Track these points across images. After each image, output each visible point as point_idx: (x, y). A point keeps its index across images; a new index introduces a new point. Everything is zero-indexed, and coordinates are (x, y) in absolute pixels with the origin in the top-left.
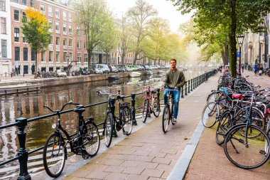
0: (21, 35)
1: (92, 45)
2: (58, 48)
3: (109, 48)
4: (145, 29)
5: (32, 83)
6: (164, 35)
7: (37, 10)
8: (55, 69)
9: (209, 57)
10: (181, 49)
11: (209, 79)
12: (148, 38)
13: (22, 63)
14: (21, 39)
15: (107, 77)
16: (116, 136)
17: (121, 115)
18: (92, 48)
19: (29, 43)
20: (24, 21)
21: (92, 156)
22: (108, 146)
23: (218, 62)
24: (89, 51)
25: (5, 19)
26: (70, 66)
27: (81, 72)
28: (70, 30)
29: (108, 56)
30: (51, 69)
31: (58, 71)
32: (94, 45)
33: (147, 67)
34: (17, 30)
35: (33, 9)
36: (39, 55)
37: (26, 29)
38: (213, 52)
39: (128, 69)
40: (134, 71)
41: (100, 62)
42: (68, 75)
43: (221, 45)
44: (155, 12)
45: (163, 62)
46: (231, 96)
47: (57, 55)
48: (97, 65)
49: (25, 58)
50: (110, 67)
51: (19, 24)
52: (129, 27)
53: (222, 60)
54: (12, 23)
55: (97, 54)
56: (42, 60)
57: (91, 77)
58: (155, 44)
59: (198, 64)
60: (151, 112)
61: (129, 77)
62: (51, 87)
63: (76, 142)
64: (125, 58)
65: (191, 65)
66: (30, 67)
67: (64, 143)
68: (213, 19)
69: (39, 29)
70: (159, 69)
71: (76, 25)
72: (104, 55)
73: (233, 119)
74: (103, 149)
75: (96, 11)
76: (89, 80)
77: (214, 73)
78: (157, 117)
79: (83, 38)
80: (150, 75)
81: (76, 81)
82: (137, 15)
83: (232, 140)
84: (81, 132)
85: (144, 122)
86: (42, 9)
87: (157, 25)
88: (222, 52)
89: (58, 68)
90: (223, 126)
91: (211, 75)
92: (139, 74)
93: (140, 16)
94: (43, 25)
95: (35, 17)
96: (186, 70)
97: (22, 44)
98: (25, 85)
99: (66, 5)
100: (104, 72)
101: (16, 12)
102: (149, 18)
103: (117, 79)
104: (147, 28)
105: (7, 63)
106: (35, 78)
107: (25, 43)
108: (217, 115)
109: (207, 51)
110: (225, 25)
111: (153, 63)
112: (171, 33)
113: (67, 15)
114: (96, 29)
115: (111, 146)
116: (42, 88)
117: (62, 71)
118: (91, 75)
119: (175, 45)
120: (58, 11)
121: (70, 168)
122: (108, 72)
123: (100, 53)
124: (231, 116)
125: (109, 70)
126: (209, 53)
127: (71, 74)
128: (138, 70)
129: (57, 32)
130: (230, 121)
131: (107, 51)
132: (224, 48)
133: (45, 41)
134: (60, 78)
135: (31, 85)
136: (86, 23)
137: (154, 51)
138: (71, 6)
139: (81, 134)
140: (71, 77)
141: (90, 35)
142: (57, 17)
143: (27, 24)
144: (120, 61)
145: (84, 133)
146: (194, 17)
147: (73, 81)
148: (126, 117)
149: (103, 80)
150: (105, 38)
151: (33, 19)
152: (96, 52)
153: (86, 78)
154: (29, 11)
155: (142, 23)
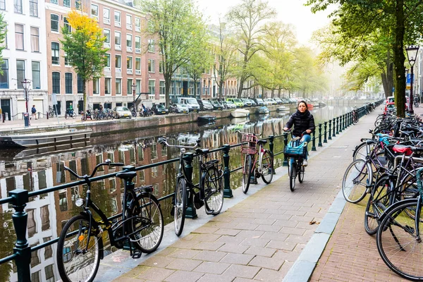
0: (61, 54)
1: (171, 66)
2: (118, 73)
3: (199, 71)
4: (256, 41)
5: (78, 128)
6: (288, 50)
7: (85, 14)
8: (114, 106)
9: (360, 84)
10: (314, 71)
11: (361, 119)
12: (261, 54)
13: (63, 97)
14: (62, 60)
15: (195, 118)
16: (195, 217)
18: (172, 72)
19: (74, 65)
20: (65, 32)
21: (149, 252)
22: (179, 234)
23: (376, 91)
24: (167, 76)
25: (37, 29)
26: (138, 101)
27: (154, 110)
28: (137, 44)
29: (196, 84)
30: (108, 106)
31: (119, 108)
32: (174, 67)
33: (260, 101)
34: (55, 46)
35: (79, 12)
36: (89, 85)
37: (68, 44)
38: (368, 76)
39: (230, 104)
40: (238, 107)
41: (185, 94)
42: (134, 114)
43: (380, 64)
44: (272, 13)
45: (285, 93)
46: (391, 148)
47: (117, 84)
48: (180, 99)
49: (69, 90)
50: (200, 102)
51: (58, 36)
52: (230, 38)
53: (382, 89)
54: (48, 35)
55: (179, 82)
56: (95, 92)
57: (171, 118)
58: (272, 64)
59: (344, 95)
60: (258, 175)
61: (231, 117)
62: (107, 134)
63: (119, 230)
64: (224, 87)
65: (331, 98)
66: (76, 104)
68: (365, 20)
69: (89, 44)
70: (279, 103)
71: (147, 37)
72: (191, 82)
73: (395, 190)
75: (177, 13)
76: (166, 122)
77: (369, 109)
78: (268, 183)
79: (157, 57)
80: (264, 114)
81: (147, 124)
82: (243, 17)
83: (393, 226)
85: (245, 192)
86: (93, 12)
87: (276, 35)
88: (383, 76)
89: (119, 105)
90: (377, 201)
91: (364, 113)
92: (246, 112)
93: (247, 20)
94: (94, 37)
95: (81, 25)
96: (324, 105)
97: (64, 68)
98: (67, 131)
99: (130, 4)
100: (190, 110)
101: (54, 17)
102: (261, 24)
103: (212, 121)
104: (259, 39)
105: (41, 98)
106: (84, 120)
107: (68, 66)
108: (368, 181)
109: (356, 74)
110: (385, 29)
111: (269, 95)
112: (297, 46)
113: (133, 21)
114: (178, 42)
116: (92, 135)
117: (125, 109)
118: (170, 115)
119: (304, 65)
120: (118, 14)
121: (108, 272)
122: (198, 111)
123: (185, 79)
124: (392, 184)
125: (198, 106)
126: (360, 77)
127: (138, 114)
128: (245, 106)
129: (117, 47)
130: (388, 193)
131: (196, 77)
132: (385, 68)
133: (98, 63)
134: (122, 120)
135: (76, 131)
136: (162, 34)
137: (271, 76)
138: (138, 7)
139: (129, 216)
140: (138, 118)
141: (169, 51)
142: (117, 24)
143: (70, 36)
144: (216, 92)
145: (135, 214)
146: (333, 17)
147: (142, 125)
148: (212, 185)
149: (189, 122)
150: (192, 56)
151: (79, 28)
152: (179, 79)
153: (162, 120)
154: (73, 17)
155: (250, 31)
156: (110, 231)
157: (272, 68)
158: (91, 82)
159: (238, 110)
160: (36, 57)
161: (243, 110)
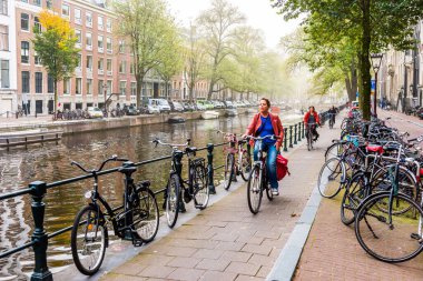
0: (32, 53)
1: (142, 68)
2: (89, 73)
3: (170, 73)
4: (225, 45)
5: (49, 127)
6: (256, 54)
7: (56, 14)
8: (84, 107)
9: (326, 89)
10: (282, 75)
12: (230, 58)
13: (32, 96)
14: (31, 59)
15: (166, 119)
16: (184, 211)
17: (191, 177)
18: (143, 73)
19: (45, 64)
20: (36, 31)
21: (147, 242)
22: (172, 227)
23: (340, 96)
24: (139, 77)
25: (6, 27)
26: (108, 102)
27: (126, 111)
28: (109, 45)
29: (168, 85)
30: (79, 106)
31: (90, 108)
32: (146, 69)
33: (229, 103)
34: (25, 45)
35: (50, 11)
36: (60, 85)
37: (39, 44)
38: (333, 81)
39: (200, 106)
40: (208, 109)
41: (156, 96)
42: (105, 114)
43: (344, 70)
44: (242, 18)
45: (253, 96)
46: (363, 148)
47: (88, 84)
48: (150, 101)
49: (39, 89)
50: (171, 104)
51: (29, 35)
52: (200, 41)
53: (346, 93)
54: (18, 33)
55: (150, 83)
56: (65, 92)
57: (142, 119)
58: (241, 68)
60: (238, 173)
61: (201, 118)
62: (79, 133)
63: (122, 220)
64: (194, 89)
65: (297, 101)
66: (45, 103)
67: (104, 221)
68: (334, 29)
69: (61, 44)
70: (248, 106)
71: (118, 38)
72: (162, 84)
73: (369, 185)
74: (164, 231)
75: (149, 15)
76: (138, 123)
79: (129, 58)
80: (233, 116)
81: (119, 124)
82: (214, 22)
83: (367, 217)
84: (130, 204)
85: (227, 189)
86: (64, 12)
87: (245, 39)
88: (347, 81)
89: (89, 105)
90: (352, 195)
92: (216, 113)
93: (218, 24)
94: (67, 37)
95: (53, 25)
96: (290, 108)
97: (35, 67)
98: (38, 131)
99: (102, 5)
100: (161, 111)
101: (24, 16)
102: (232, 27)
103: (183, 122)
104: (229, 43)
105: (10, 97)
106: (54, 120)
107: (38, 65)
108: (342, 178)
109: (322, 79)
110: (352, 37)
111: (238, 97)
112: (266, 51)
113: (104, 22)
114: (150, 44)
115: (177, 226)
116: (64, 135)
117: (96, 110)
118: (141, 115)
120: (89, 15)
121: (112, 260)
122: (169, 112)
123: (156, 81)
124: (366, 179)
125: (169, 107)
126: (326, 82)
127: (109, 114)
128: (215, 108)
129: (88, 48)
130: (363, 187)
131: (167, 78)
132: (350, 74)
133: (70, 63)
134: (94, 121)
135: (47, 130)
136: (134, 35)
137: (240, 79)
138: (110, 9)
139: (130, 208)
140: (109, 119)
141: (140, 53)
142: (88, 25)
143: (41, 35)
144: (187, 94)
145: (135, 206)
146: (303, 26)
147: (113, 125)
148: (199, 181)
149: (160, 123)
150: (163, 58)
151: (51, 28)
152: (150, 80)
153: (134, 120)
154: (43, 16)
155: (221, 34)
156: (114, 221)
157: (241, 72)
158: (62, 82)
159: (208, 112)
160: (5, 55)
161: (213, 112)
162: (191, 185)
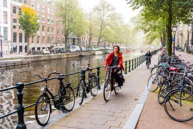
0: (18, 24)
2: (44, 34)
3: (80, 34)
5: (25, 58)
6: (119, 25)
7: (29, 6)
8: (41, 49)
9: (151, 41)
10: (131, 35)
12: (108, 27)
13: (18, 44)
14: (18, 27)
15: (78, 55)
16: (86, 97)
17: (90, 82)
18: (68, 34)
19: (23, 30)
20: (20, 14)
21: (69, 111)
22: (81, 104)
24: (66, 36)
25: (6, 12)
26: (52, 47)
27: (60, 51)
28: (52, 21)
29: (79, 39)
30: (39, 49)
31: (44, 50)
32: (69, 32)
33: (107, 48)
34: (15, 21)
35: (26, 5)
36: (30, 39)
37: (21, 20)
38: (155, 38)
39: (94, 49)
40: (97, 50)
41: (74, 44)
43: (160, 33)
44: (113, 9)
46: (168, 69)
47: (43, 39)
48: (71, 46)
49: (21, 41)
50: (80, 48)
51: (16, 16)
52: (94, 19)
53: (160, 44)
54: (11, 15)
56: (32, 42)
57: (67, 55)
58: (113, 32)
59: (144, 46)
61: (94, 55)
62: (39, 61)
63: (58, 101)
64: (91, 41)
65: (138, 47)
66: (24, 47)
67: (50, 101)
68: (155, 14)
69: (31, 20)
71: (57, 18)
72: (77, 39)
73: (171, 86)
74: (77, 106)
75: (71, 7)
76: (65, 56)
77: (155, 52)
79: (62, 27)
81: (57, 57)
82: (101, 10)
83: (170, 100)
84: (62, 94)
86: (33, 6)
87: (115, 19)
88: (161, 38)
89: (43, 48)
90: (163, 90)
93: (102, 12)
94: (34, 17)
95: (27, 11)
96: (135, 50)
97: (19, 31)
98: (20, 60)
99: (50, 3)
100: (76, 51)
101: (14, 7)
102: (109, 13)
103: (86, 56)
104: (107, 20)
105: (8, 44)
106: (28, 55)
107: (21, 30)
108: (158, 82)
109: (150, 37)
110: (164, 18)
111: (111, 45)
112: (124, 24)
113: (50, 10)
114: (71, 20)
115: (82, 104)
116: (32, 62)
117: (47, 50)
118: (67, 53)
120: (44, 7)
121: (53, 119)
122: (79, 52)
123: (74, 37)
124: (169, 83)
125: (80, 49)
126: (151, 38)
128: (100, 50)
129: (43, 22)
130: (168, 87)
131: (79, 36)
132: (162, 35)
133: (35, 29)
134: (45, 55)
135: (24, 60)
136: (64, 16)
137: (112, 37)
138: (53, 4)
139: (62, 95)
140: (52, 54)
141: (67, 24)
142: (43, 11)
143: (22, 16)
144: (88, 43)
145: (64, 95)
146: (142, 12)
147: (54, 57)
148: (93, 83)
149: (76, 57)
150: (77, 27)
151: (26, 13)
152: (72, 37)
153: (63, 55)
154: (24, 7)
155: (103, 16)
156: (54, 101)
157: (113, 33)
158: (31, 38)
159: (97, 52)
160: (6, 25)
161: (100, 52)
162: (89, 85)
